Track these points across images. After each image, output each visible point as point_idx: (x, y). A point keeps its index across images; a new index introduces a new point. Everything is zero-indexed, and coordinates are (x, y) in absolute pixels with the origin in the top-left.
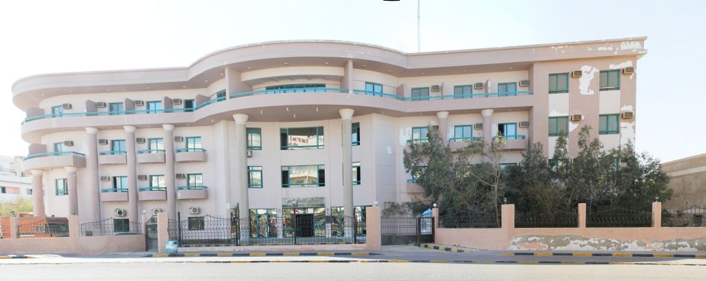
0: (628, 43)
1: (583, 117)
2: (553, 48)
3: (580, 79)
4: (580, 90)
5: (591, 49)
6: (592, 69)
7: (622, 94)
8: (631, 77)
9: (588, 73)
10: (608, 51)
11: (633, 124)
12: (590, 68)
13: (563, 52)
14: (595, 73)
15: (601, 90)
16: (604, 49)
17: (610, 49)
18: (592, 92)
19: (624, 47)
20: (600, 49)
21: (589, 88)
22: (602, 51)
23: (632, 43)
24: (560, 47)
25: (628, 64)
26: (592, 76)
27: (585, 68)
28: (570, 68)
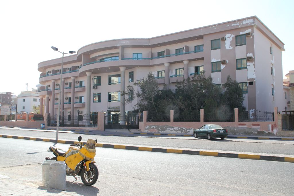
0: (246, 20)
1: (228, 61)
2: (210, 27)
3: (226, 41)
4: (226, 47)
5: (228, 26)
6: (231, 36)
7: (247, 48)
8: (251, 38)
9: (229, 38)
10: (237, 25)
11: (253, 63)
12: (230, 35)
13: (215, 29)
14: (233, 37)
15: (236, 46)
16: (235, 25)
17: (238, 24)
18: (231, 48)
19: (245, 22)
20: (233, 25)
21: (230, 45)
22: (234, 26)
23: (249, 20)
24: (213, 27)
25: (249, 31)
26: (231, 39)
27: (227, 35)
28: (220, 36)
